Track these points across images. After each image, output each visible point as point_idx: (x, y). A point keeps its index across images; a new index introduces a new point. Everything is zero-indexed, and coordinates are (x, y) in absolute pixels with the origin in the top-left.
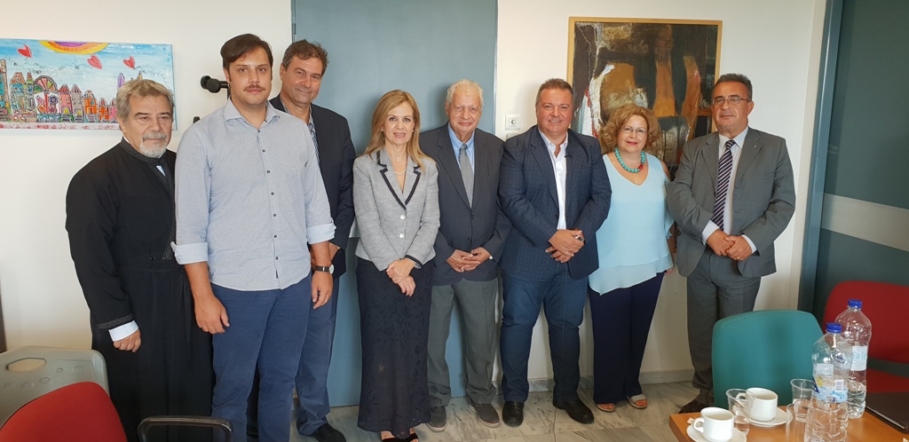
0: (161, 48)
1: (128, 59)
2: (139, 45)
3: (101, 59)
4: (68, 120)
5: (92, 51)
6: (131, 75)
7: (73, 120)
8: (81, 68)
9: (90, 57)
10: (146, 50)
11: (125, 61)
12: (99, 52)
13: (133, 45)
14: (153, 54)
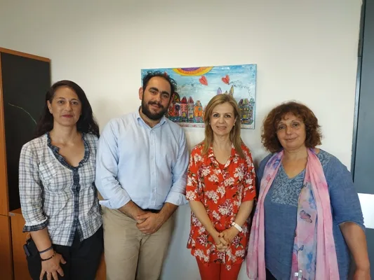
0: (249, 67)
1: (225, 77)
2: (233, 66)
3: (208, 79)
4: (185, 121)
5: (203, 73)
6: (225, 89)
7: (188, 121)
8: (195, 86)
9: (200, 77)
10: (238, 70)
11: (223, 79)
12: (207, 74)
13: (229, 66)
14: (243, 72)
